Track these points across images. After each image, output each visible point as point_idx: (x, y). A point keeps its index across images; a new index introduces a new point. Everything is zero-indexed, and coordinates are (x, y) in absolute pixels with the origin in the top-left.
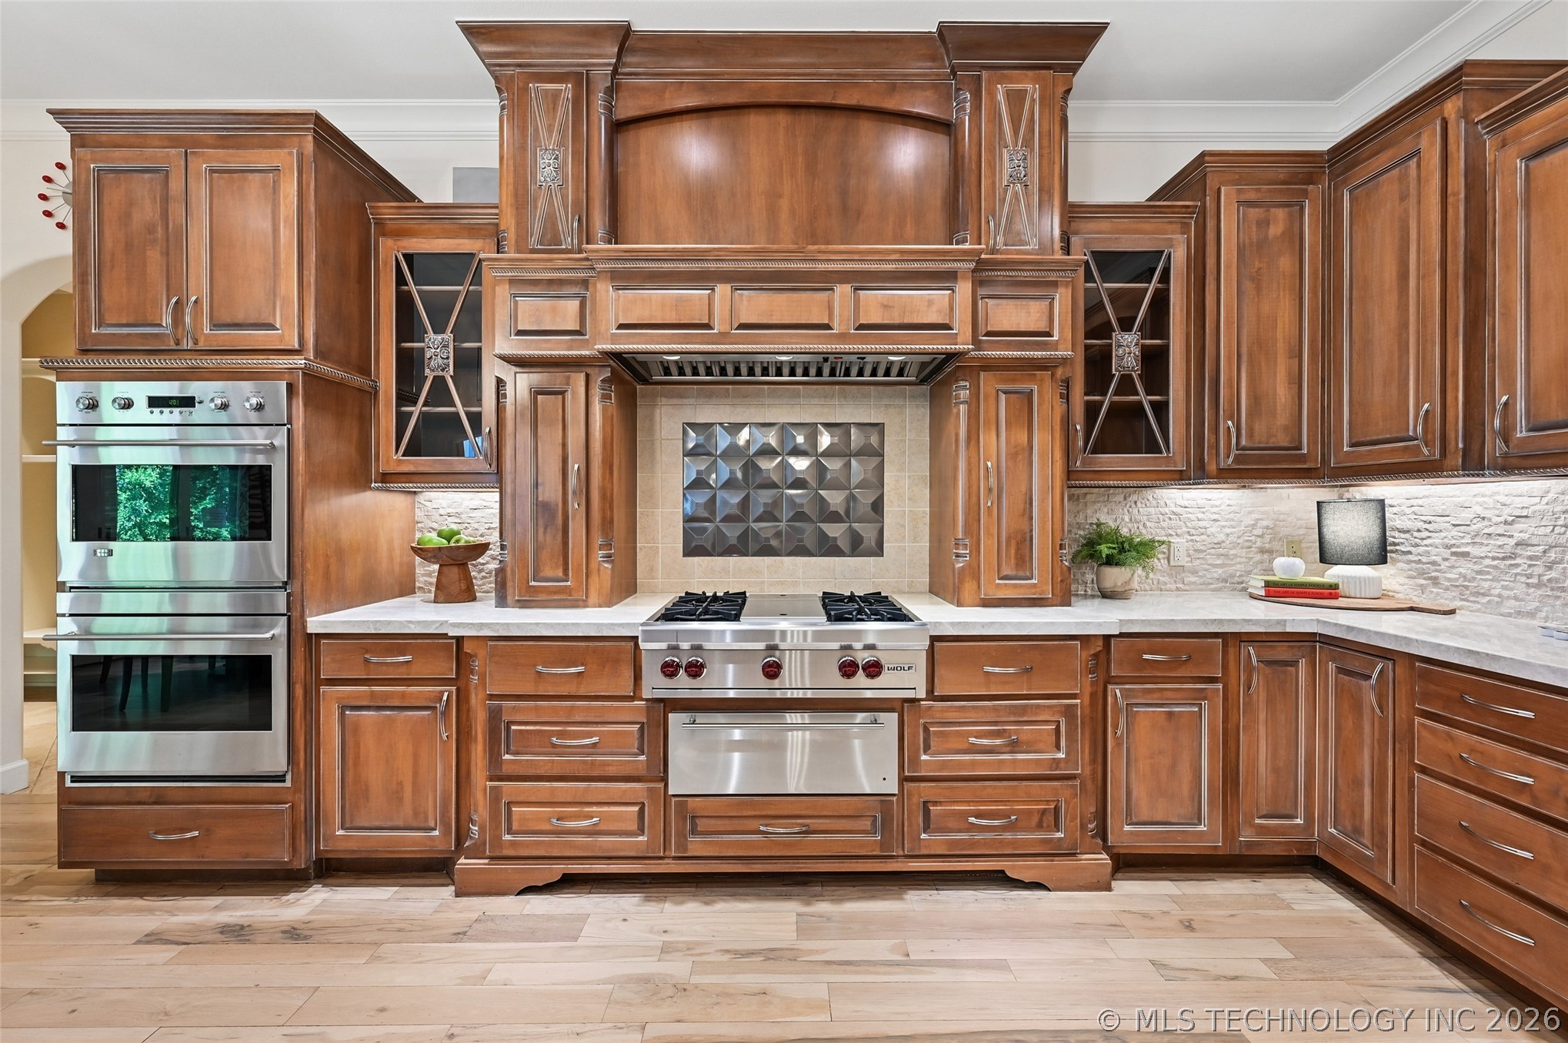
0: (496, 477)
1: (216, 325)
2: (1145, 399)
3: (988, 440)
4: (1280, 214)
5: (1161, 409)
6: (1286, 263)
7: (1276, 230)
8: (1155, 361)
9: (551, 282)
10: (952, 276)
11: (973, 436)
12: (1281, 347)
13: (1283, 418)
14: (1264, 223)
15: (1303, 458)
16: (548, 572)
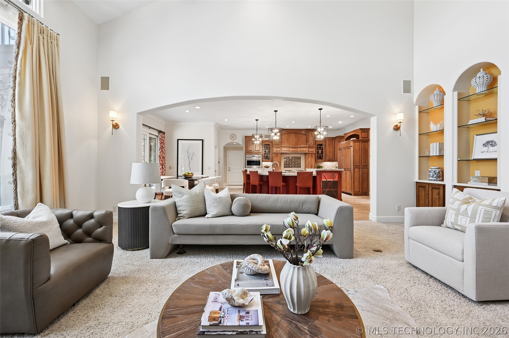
0: (272, 161)
1: (256, 151)
2: (321, 155)
3: (309, 159)
4: (331, 142)
5: (323, 156)
6: (332, 145)
7: (331, 143)
8: (322, 152)
9: (278, 147)
10: (307, 147)
11: (308, 158)
12: (331, 152)
13: (331, 157)
14: (330, 142)
15: (333, 160)
16: (277, 168)
